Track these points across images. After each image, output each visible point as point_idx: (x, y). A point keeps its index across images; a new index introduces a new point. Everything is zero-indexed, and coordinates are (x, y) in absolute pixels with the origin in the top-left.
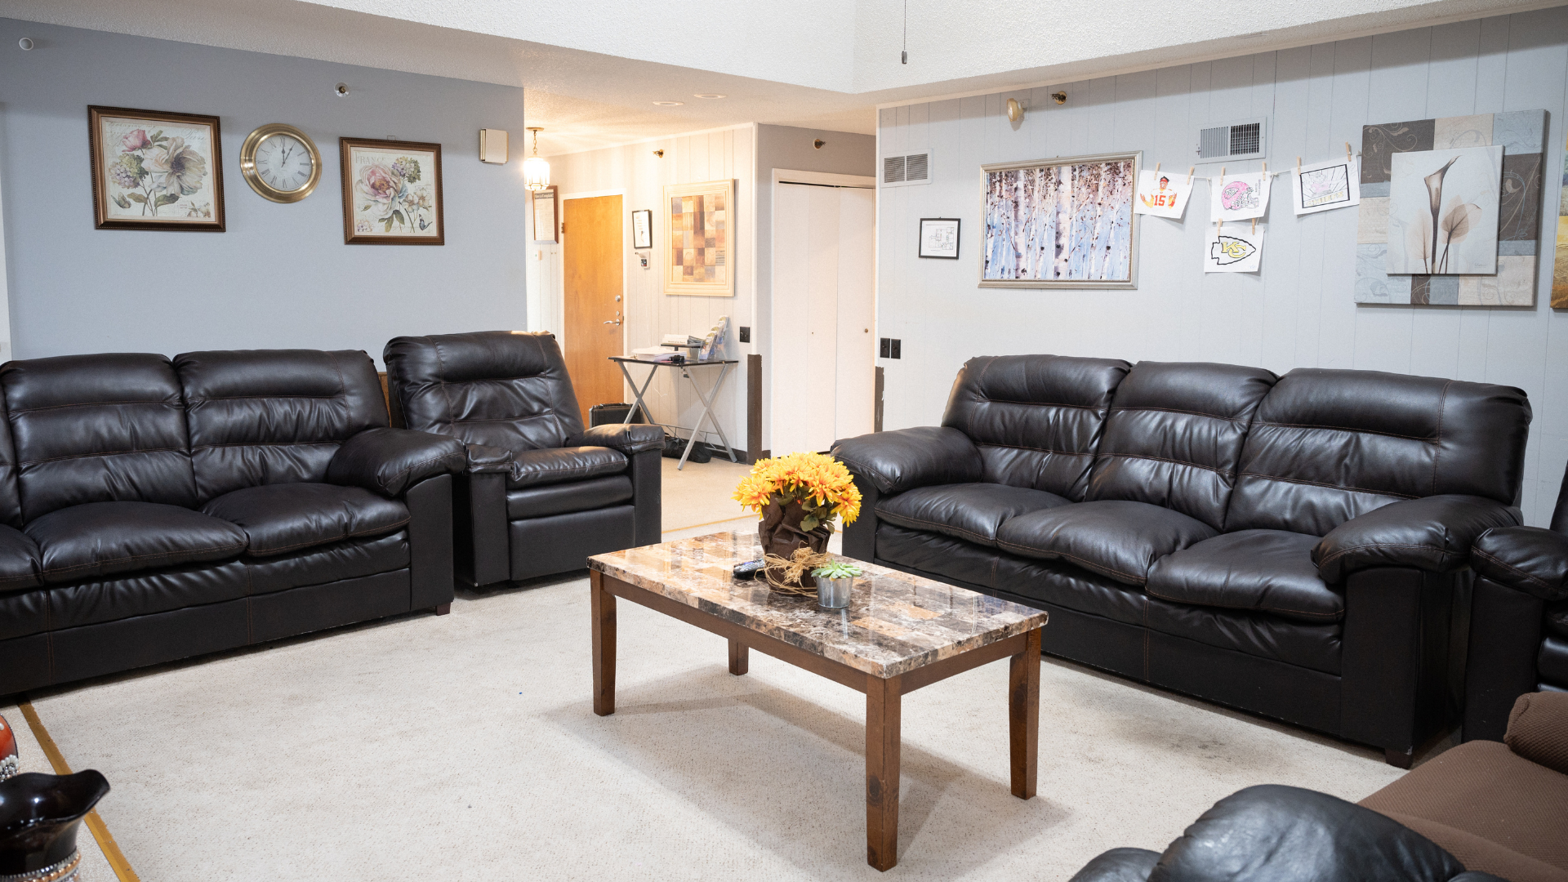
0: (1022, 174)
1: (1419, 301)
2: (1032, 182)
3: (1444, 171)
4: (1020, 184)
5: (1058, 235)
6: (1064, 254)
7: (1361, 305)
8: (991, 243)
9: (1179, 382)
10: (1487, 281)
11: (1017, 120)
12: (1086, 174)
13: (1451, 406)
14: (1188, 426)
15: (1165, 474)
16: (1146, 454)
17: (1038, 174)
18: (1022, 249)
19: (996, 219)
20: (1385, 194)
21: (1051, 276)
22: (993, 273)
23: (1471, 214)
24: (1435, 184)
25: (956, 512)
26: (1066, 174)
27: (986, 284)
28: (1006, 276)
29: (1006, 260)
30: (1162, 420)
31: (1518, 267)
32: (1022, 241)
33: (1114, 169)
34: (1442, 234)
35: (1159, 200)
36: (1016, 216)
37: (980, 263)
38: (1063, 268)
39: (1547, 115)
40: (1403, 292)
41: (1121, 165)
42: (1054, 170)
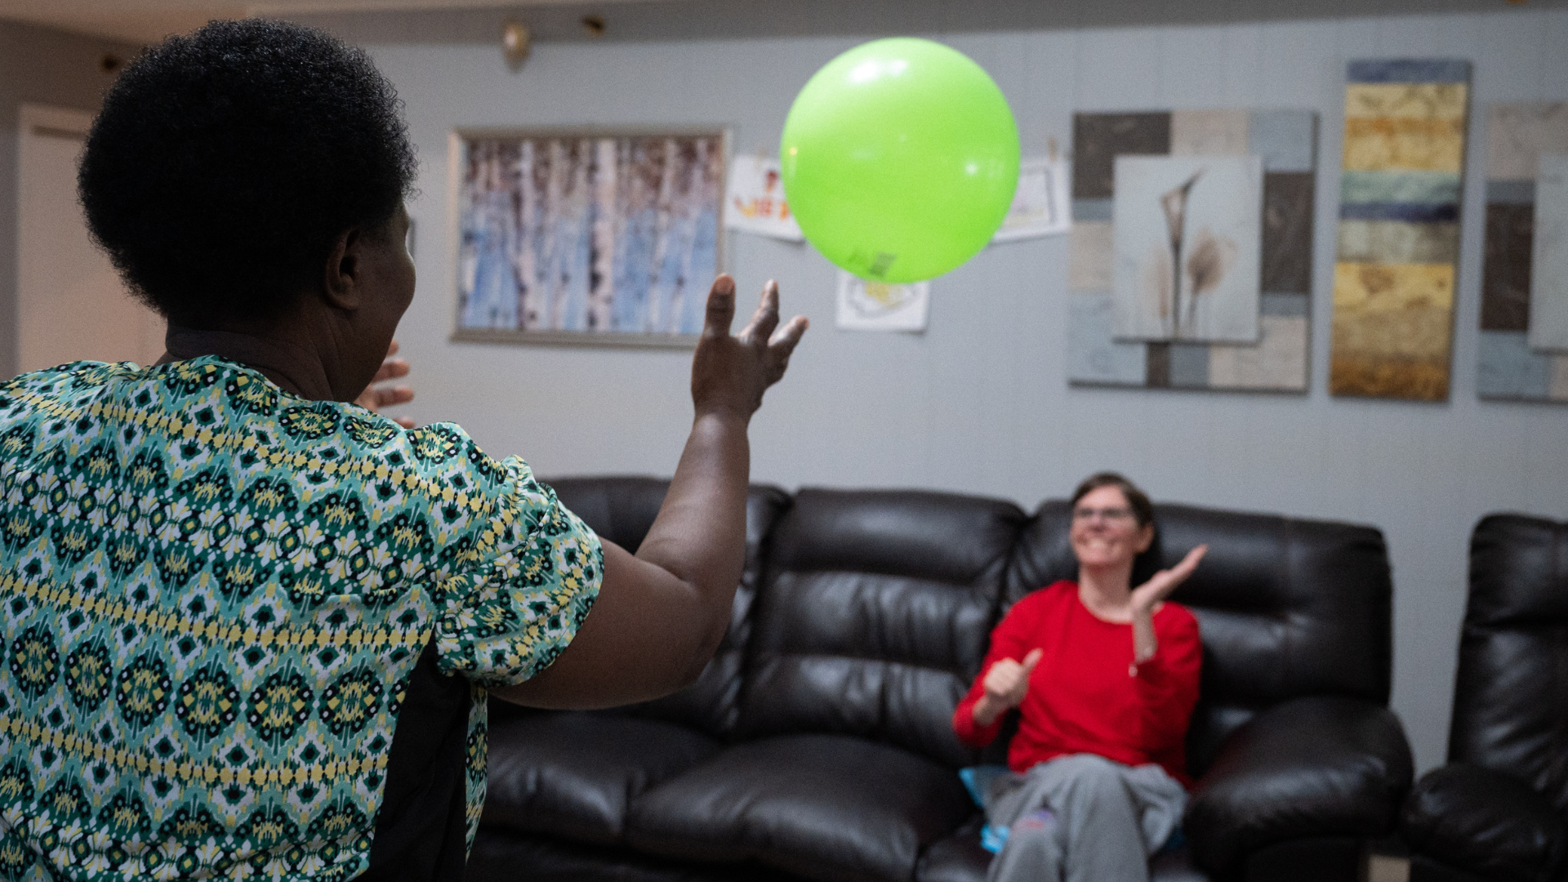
0: (527, 149)
1: (1158, 379)
2: (546, 164)
3: (1186, 189)
4: (525, 165)
5: (594, 256)
6: (605, 289)
7: (1077, 384)
8: (470, 267)
9: (879, 524)
10: (1248, 353)
11: (518, 59)
12: (641, 156)
13: (1296, 555)
14: (903, 598)
15: (873, 682)
16: (833, 648)
17: (556, 151)
18: (529, 278)
19: (481, 222)
20: (1107, 217)
21: (581, 324)
22: (476, 317)
23: (1226, 256)
24: (1175, 206)
25: (540, 783)
26: (606, 153)
27: (463, 336)
28: (500, 323)
29: (499, 292)
30: (859, 590)
31: (1287, 334)
32: (528, 264)
33: (688, 152)
34: (1187, 282)
35: (765, 208)
36: (519, 224)
37: (450, 300)
38: (602, 311)
39: (1316, 120)
40: (1134, 366)
41: (701, 146)
42: (584, 147)
